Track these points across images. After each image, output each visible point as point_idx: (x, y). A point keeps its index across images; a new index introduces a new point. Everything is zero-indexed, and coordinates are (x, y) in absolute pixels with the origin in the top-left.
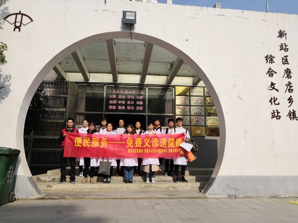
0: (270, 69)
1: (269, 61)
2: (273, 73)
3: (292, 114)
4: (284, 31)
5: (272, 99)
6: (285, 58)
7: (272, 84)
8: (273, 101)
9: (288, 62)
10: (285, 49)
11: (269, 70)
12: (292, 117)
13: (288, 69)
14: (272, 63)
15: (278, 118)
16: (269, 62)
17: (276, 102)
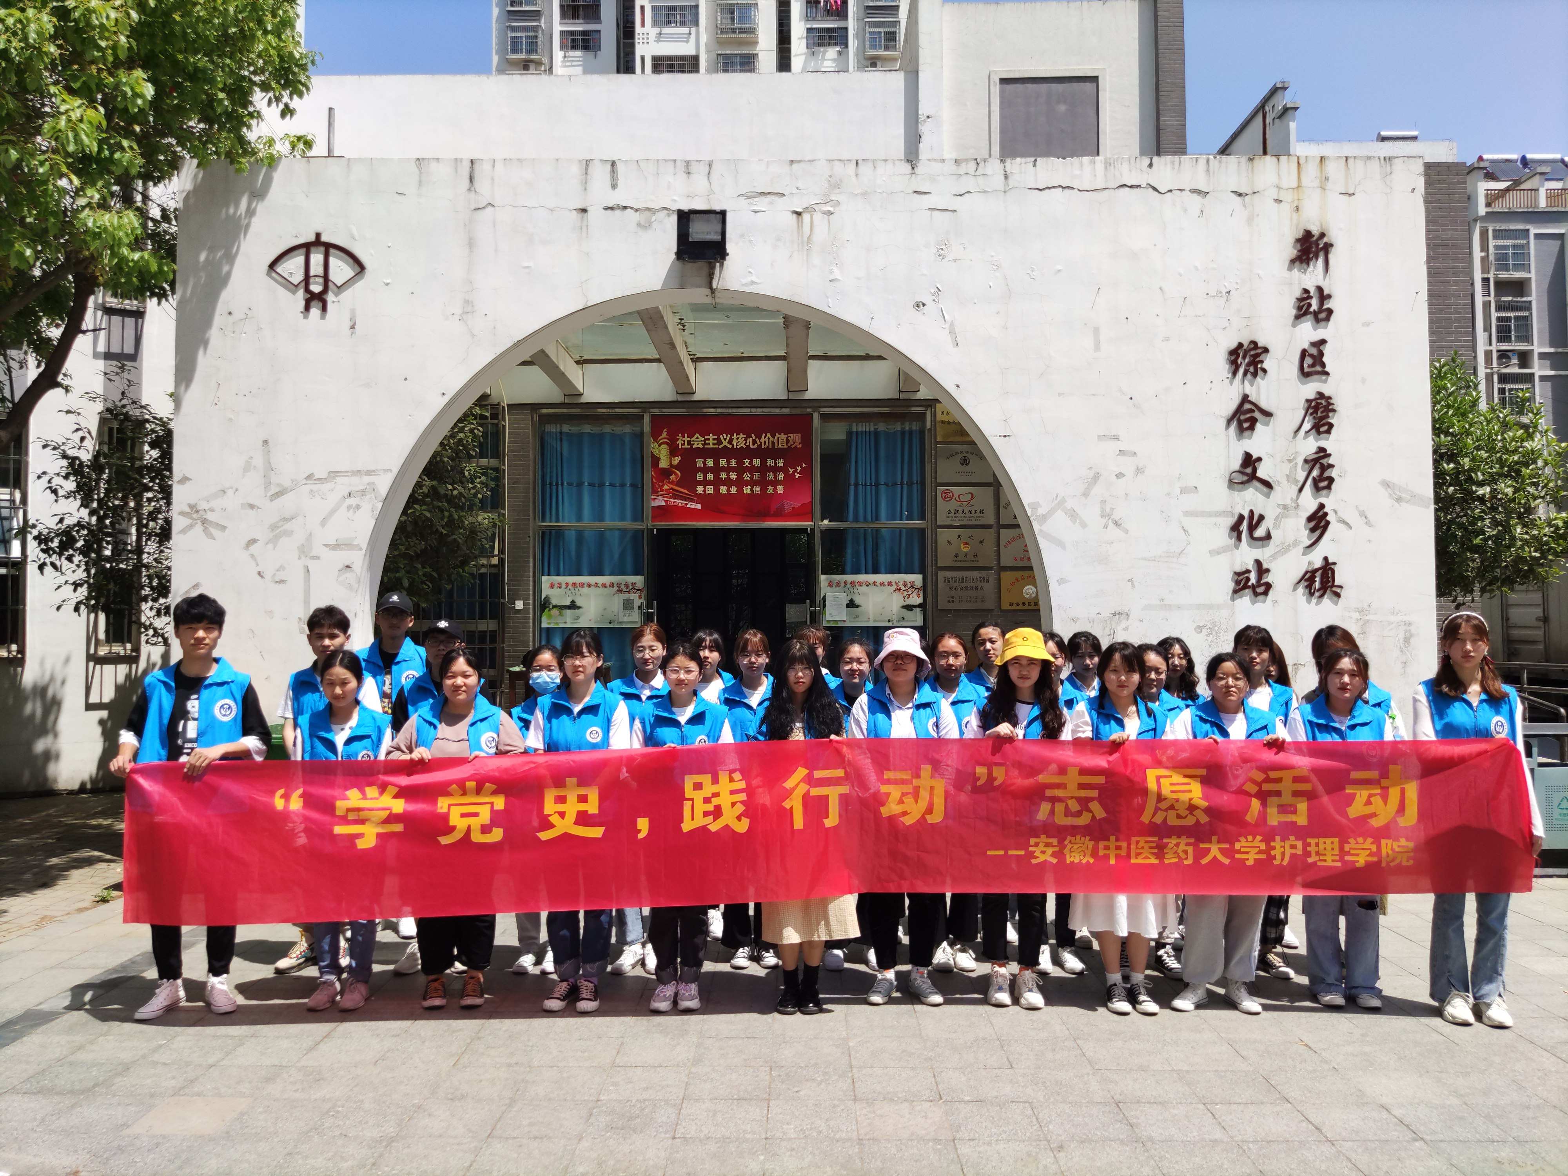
0: (1245, 399)
1: (1241, 371)
2: (1257, 414)
3: (1318, 574)
4: (1323, 235)
5: (1241, 518)
6: (1314, 351)
7: (1249, 462)
8: (1245, 526)
9: (1323, 365)
10: (1316, 314)
11: (1241, 405)
12: (1317, 585)
13: (1321, 395)
14: (1255, 375)
15: (1261, 590)
16: (1245, 374)
17: (1260, 532)
